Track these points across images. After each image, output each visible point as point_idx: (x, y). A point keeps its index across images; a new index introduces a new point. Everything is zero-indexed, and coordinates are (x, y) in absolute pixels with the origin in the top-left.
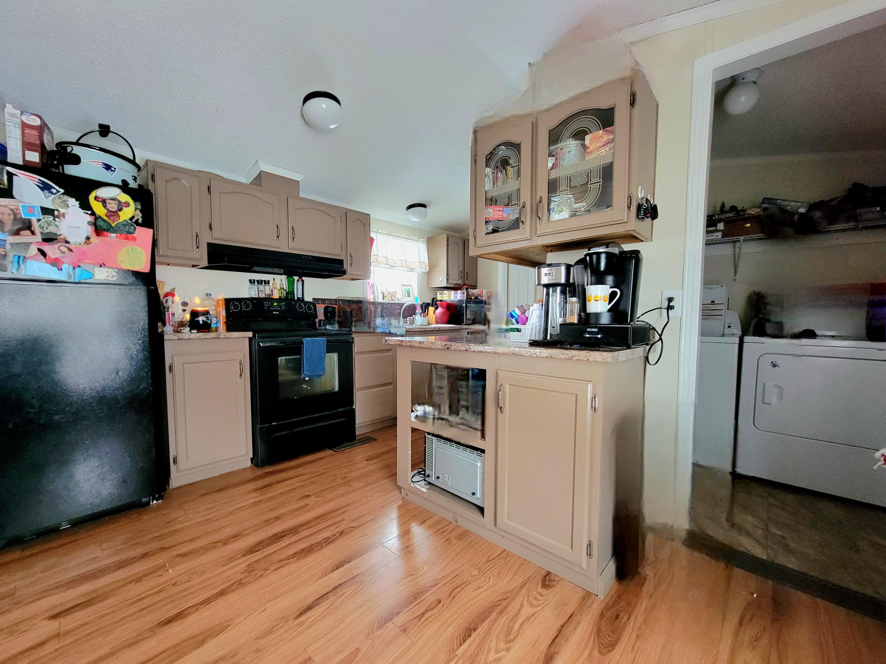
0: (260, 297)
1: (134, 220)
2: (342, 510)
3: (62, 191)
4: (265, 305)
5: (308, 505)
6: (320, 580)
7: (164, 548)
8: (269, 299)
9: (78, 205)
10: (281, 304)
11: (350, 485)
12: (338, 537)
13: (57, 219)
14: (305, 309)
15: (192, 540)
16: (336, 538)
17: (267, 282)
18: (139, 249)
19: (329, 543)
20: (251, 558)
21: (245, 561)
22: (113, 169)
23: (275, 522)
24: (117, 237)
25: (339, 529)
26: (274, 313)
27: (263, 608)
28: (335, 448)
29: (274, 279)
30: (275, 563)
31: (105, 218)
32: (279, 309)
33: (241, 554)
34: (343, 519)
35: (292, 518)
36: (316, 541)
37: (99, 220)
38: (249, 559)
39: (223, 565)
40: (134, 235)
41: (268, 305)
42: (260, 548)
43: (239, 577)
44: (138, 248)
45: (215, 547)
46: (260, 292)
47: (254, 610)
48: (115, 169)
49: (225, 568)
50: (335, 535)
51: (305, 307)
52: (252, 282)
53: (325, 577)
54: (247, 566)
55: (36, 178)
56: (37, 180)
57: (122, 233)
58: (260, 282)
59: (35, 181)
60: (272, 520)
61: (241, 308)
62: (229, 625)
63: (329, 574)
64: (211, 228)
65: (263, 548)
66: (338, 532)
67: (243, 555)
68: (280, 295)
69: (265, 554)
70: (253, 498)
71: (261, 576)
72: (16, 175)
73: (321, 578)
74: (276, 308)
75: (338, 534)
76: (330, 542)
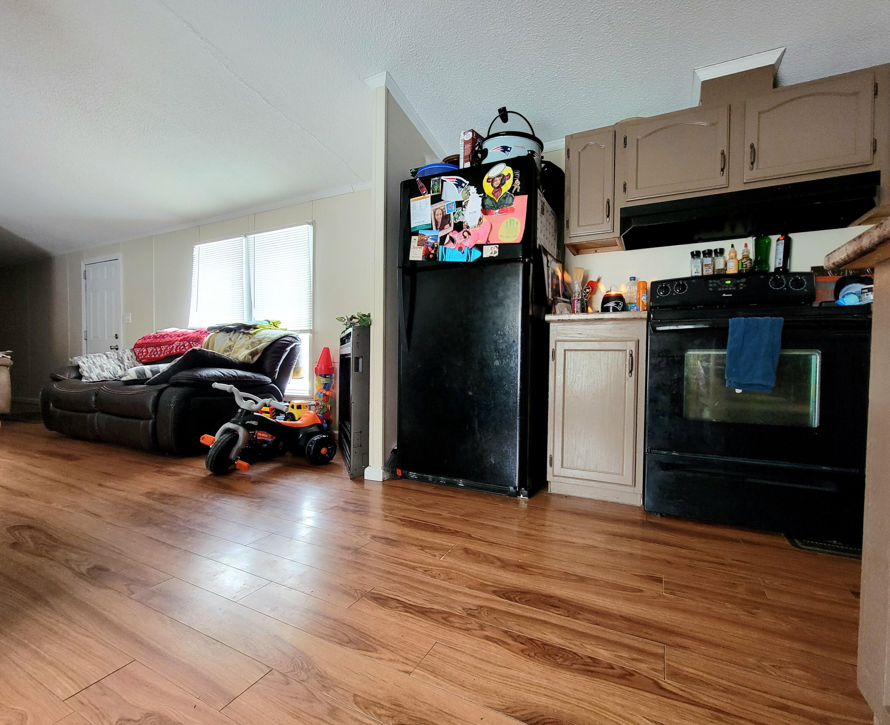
0: (704, 274)
1: (513, 192)
2: (679, 640)
3: (468, 182)
4: (711, 285)
5: (641, 591)
6: (493, 713)
7: (470, 536)
8: (721, 276)
9: (476, 191)
10: (738, 281)
11: (754, 611)
12: (613, 676)
13: (464, 209)
14: (787, 286)
15: (491, 543)
16: (607, 675)
17: (721, 252)
18: (516, 220)
19: (588, 671)
20: (497, 601)
21: (487, 599)
22: (509, 149)
23: (576, 581)
24: (499, 213)
25: (630, 666)
26: (724, 295)
27: (410, 669)
28: (800, 540)
29: (732, 246)
30: (498, 629)
31: (492, 196)
32: (734, 288)
33: (494, 589)
34: (661, 657)
35: (597, 593)
36: (575, 649)
37: (488, 199)
38: (492, 600)
39: (470, 587)
40: (512, 206)
41: (715, 285)
42: (517, 598)
43: (458, 610)
44: (515, 218)
45: (493, 563)
46: (704, 268)
47: (405, 661)
48: (511, 148)
49: (467, 590)
50: (612, 668)
51: (788, 282)
52: (695, 255)
53: (504, 716)
54: (478, 606)
55: (454, 179)
56: (455, 180)
57: (502, 207)
58: (708, 253)
59: (454, 181)
60: (574, 578)
61: (673, 291)
62: (376, 650)
63: (517, 718)
64: (625, 189)
65: (520, 601)
66: (622, 668)
67: (494, 592)
68: (740, 268)
69: (512, 610)
70: (598, 540)
71: (468, 630)
72: (445, 181)
73: (498, 710)
74: (729, 287)
75: (618, 671)
76: (592, 672)
